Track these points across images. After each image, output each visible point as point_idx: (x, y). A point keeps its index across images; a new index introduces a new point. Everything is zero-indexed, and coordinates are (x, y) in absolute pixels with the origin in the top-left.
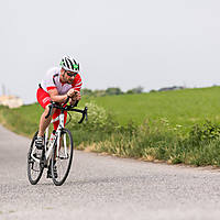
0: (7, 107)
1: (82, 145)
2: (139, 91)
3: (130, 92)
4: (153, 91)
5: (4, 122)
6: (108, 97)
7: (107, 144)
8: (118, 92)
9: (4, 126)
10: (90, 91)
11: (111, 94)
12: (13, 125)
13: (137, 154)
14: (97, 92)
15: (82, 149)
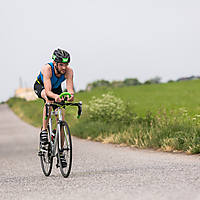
0: (24, 100)
1: (100, 137)
2: (156, 81)
3: (147, 83)
4: (171, 82)
5: (21, 115)
6: (126, 88)
7: (126, 135)
8: (136, 82)
9: (22, 118)
10: (107, 82)
11: (129, 85)
12: (31, 117)
13: (155, 145)
14: (114, 83)
15: (101, 141)
